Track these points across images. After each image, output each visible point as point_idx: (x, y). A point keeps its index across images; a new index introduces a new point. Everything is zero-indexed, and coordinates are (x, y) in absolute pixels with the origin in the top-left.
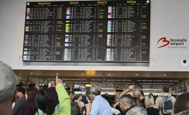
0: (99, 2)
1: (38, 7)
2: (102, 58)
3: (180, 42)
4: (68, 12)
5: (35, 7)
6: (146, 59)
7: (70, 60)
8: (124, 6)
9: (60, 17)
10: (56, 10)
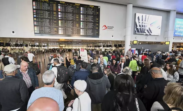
0: (76, 4)
1: (41, 2)
2: (78, 33)
3: (111, 28)
4: (59, 7)
5: (38, 2)
6: (98, 35)
7: (62, 34)
8: (89, 8)
9: (55, 9)
10: (52, 5)
